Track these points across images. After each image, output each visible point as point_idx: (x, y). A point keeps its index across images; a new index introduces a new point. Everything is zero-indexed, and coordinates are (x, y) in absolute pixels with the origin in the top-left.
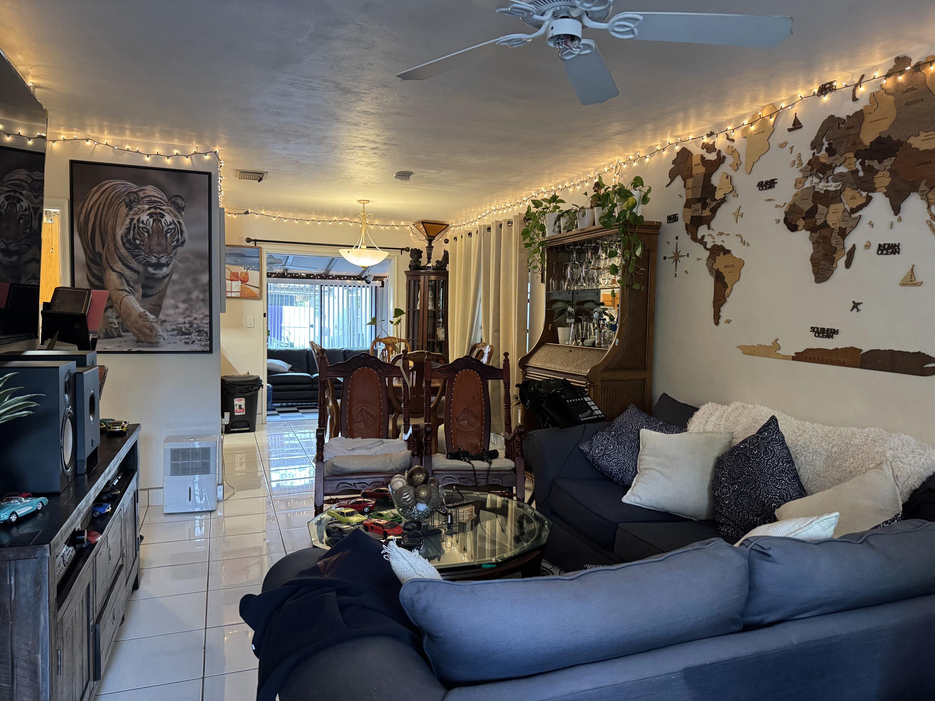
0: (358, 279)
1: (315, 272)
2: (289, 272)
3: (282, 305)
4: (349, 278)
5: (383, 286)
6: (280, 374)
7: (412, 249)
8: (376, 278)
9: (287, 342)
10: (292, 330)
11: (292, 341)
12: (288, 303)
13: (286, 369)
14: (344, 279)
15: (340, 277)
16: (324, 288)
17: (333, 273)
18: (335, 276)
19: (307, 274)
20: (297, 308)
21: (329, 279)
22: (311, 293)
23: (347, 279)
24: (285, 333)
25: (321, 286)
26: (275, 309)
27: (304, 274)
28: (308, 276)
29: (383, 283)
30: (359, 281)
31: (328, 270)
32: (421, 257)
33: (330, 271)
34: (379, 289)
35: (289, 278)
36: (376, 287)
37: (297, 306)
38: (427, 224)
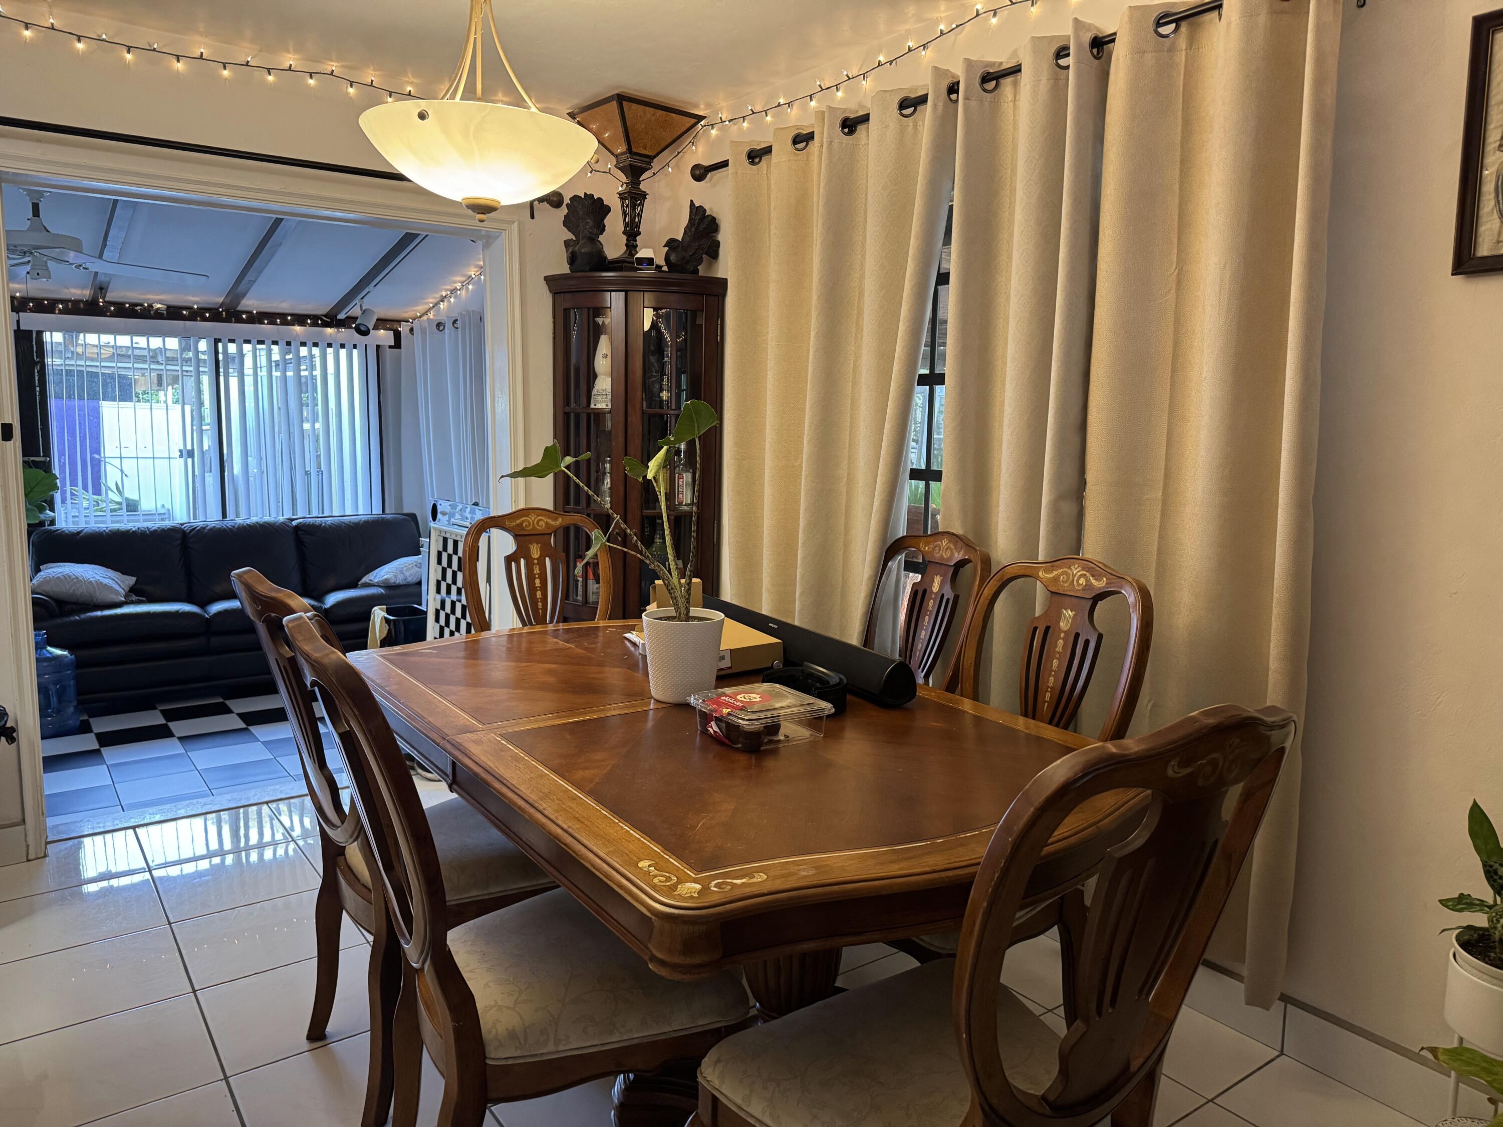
0: (326, 325)
1: (195, 300)
2: (110, 297)
3: (94, 397)
4: (300, 319)
5: (398, 344)
6: (99, 613)
7: (575, 198)
8: (382, 323)
9: (118, 499)
10: (129, 466)
11: (131, 493)
12: (113, 391)
13: (117, 592)
14: (285, 323)
15: (271, 317)
16: (225, 348)
17: (251, 303)
18: (259, 313)
19: (169, 307)
20: (143, 408)
21: (240, 321)
22: (185, 368)
23: (291, 324)
24: (111, 476)
25: (217, 341)
26: (71, 409)
27: (159, 306)
28: (174, 313)
29: (397, 336)
30: (329, 330)
31: (236, 292)
32: (602, 229)
33: (244, 295)
34: (389, 354)
35: (113, 315)
36: (378, 347)
37: (139, 401)
38: (635, 106)
